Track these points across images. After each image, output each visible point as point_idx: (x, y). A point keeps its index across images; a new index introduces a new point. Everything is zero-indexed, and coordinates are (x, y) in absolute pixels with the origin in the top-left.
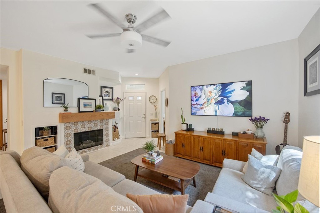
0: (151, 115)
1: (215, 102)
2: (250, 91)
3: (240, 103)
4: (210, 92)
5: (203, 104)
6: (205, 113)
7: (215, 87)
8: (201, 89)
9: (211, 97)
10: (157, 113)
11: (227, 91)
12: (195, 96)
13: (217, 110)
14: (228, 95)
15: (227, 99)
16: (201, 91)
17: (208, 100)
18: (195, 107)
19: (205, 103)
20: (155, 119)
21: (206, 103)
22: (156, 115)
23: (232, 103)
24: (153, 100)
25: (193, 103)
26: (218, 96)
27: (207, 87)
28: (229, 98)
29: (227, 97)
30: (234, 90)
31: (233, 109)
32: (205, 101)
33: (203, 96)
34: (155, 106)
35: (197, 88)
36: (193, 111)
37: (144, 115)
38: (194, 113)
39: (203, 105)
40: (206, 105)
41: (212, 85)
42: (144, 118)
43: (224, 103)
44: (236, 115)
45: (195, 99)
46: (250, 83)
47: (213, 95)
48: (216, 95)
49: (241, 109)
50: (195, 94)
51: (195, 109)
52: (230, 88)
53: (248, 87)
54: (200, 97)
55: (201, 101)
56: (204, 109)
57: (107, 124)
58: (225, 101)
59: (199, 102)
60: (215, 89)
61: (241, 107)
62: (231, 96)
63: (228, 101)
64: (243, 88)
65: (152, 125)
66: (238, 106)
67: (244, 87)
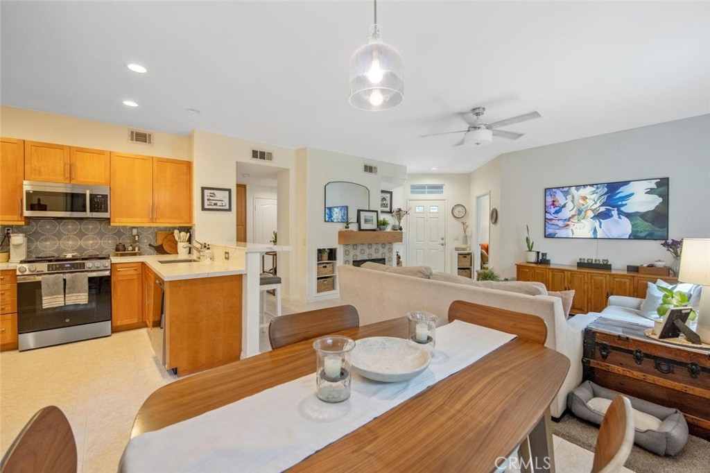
0: (455, 240)
1: (592, 215)
2: (665, 197)
3: (643, 216)
4: (585, 198)
5: (570, 218)
6: (573, 234)
7: (593, 189)
8: (566, 194)
9: (586, 205)
10: (466, 236)
11: (618, 196)
12: (553, 204)
13: (598, 228)
14: (620, 203)
15: (618, 210)
16: (566, 197)
17: (580, 212)
18: (553, 224)
19: (573, 216)
20: (464, 246)
21: (576, 217)
22: (466, 239)
23: (628, 215)
24: (459, 213)
25: (548, 216)
26: (598, 204)
27: (577, 190)
28: (622, 209)
29: (618, 207)
30: (633, 194)
31: (631, 227)
32: (573, 213)
33: (570, 205)
34: (464, 224)
35: (558, 191)
36: (550, 231)
37: (442, 239)
38: (550, 234)
39: (569, 220)
40: (576, 221)
41: (587, 185)
42: (442, 245)
43: (612, 216)
44: (635, 236)
45: (553, 210)
46: (664, 183)
47: (590, 202)
48: (596, 203)
49: (645, 226)
50: (554, 201)
51: (553, 227)
52: (624, 191)
53: (661, 189)
54: (564, 206)
55: (566, 213)
56: (572, 227)
57: (390, 250)
58: (615, 213)
59: (560, 215)
60: (594, 192)
61: (646, 223)
62: (626, 204)
63: (620, 213)
64: (651, 191)
65: (458, 257)
66: (639, 221)
67: (651, 189)
